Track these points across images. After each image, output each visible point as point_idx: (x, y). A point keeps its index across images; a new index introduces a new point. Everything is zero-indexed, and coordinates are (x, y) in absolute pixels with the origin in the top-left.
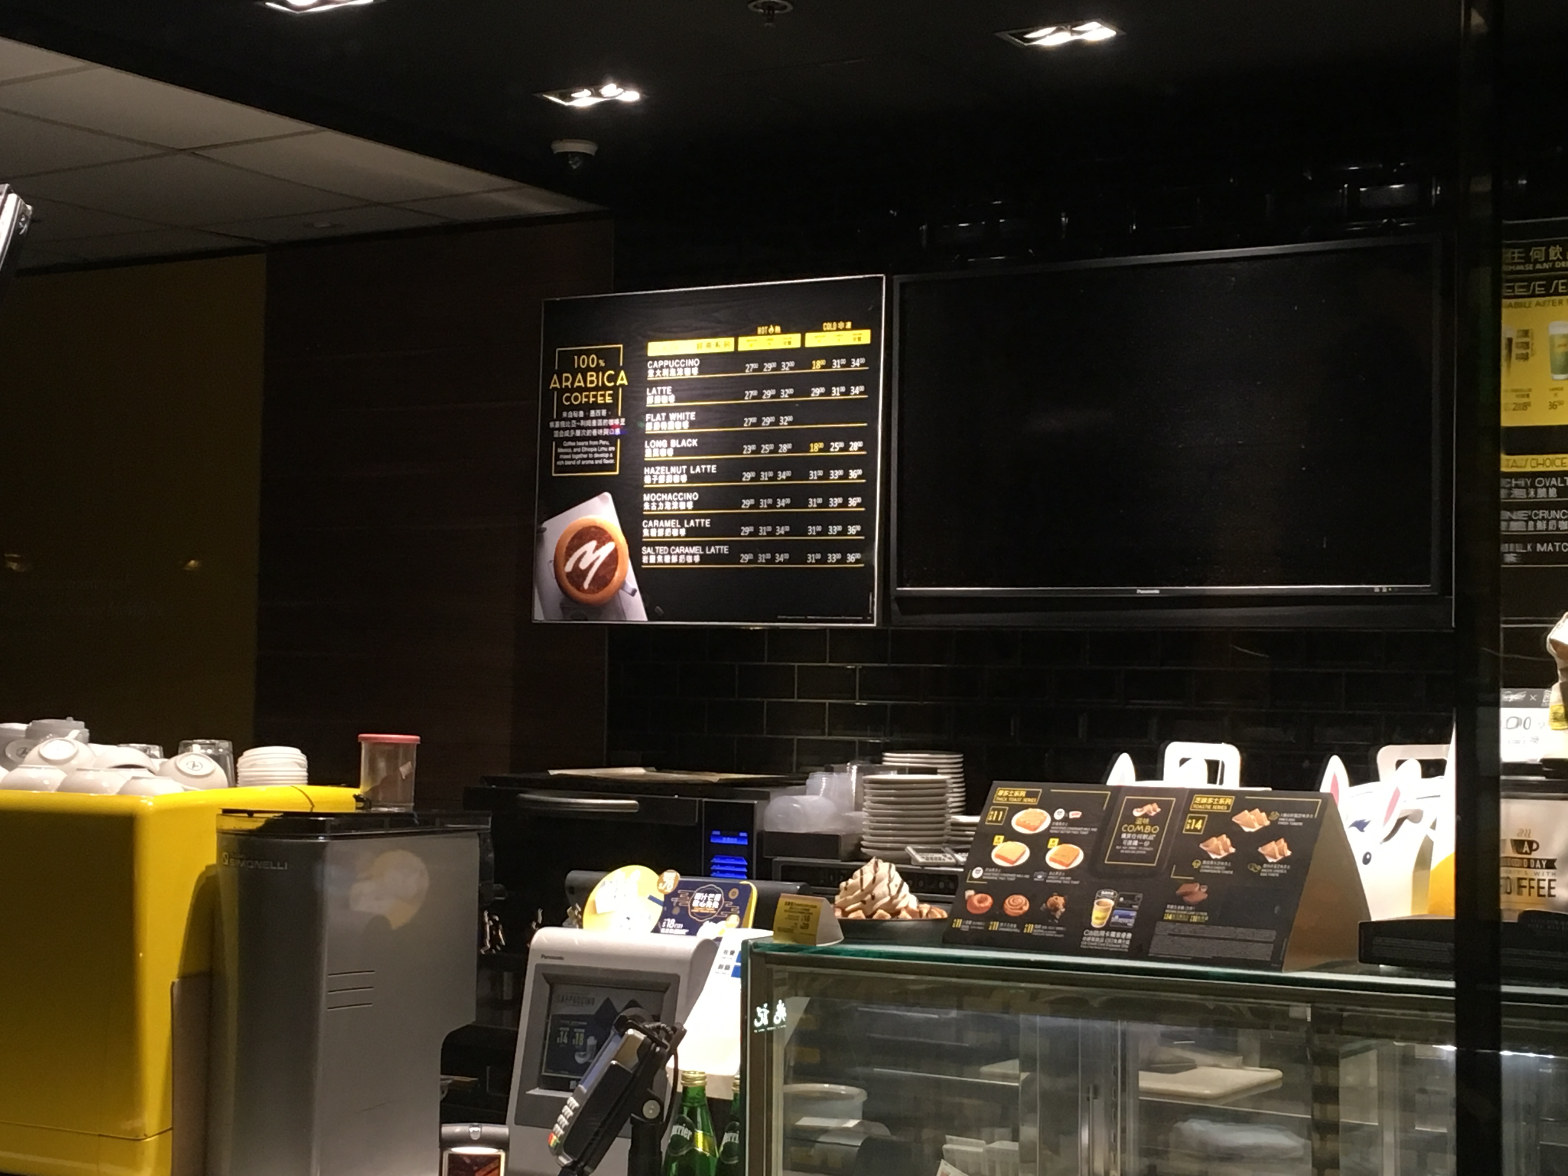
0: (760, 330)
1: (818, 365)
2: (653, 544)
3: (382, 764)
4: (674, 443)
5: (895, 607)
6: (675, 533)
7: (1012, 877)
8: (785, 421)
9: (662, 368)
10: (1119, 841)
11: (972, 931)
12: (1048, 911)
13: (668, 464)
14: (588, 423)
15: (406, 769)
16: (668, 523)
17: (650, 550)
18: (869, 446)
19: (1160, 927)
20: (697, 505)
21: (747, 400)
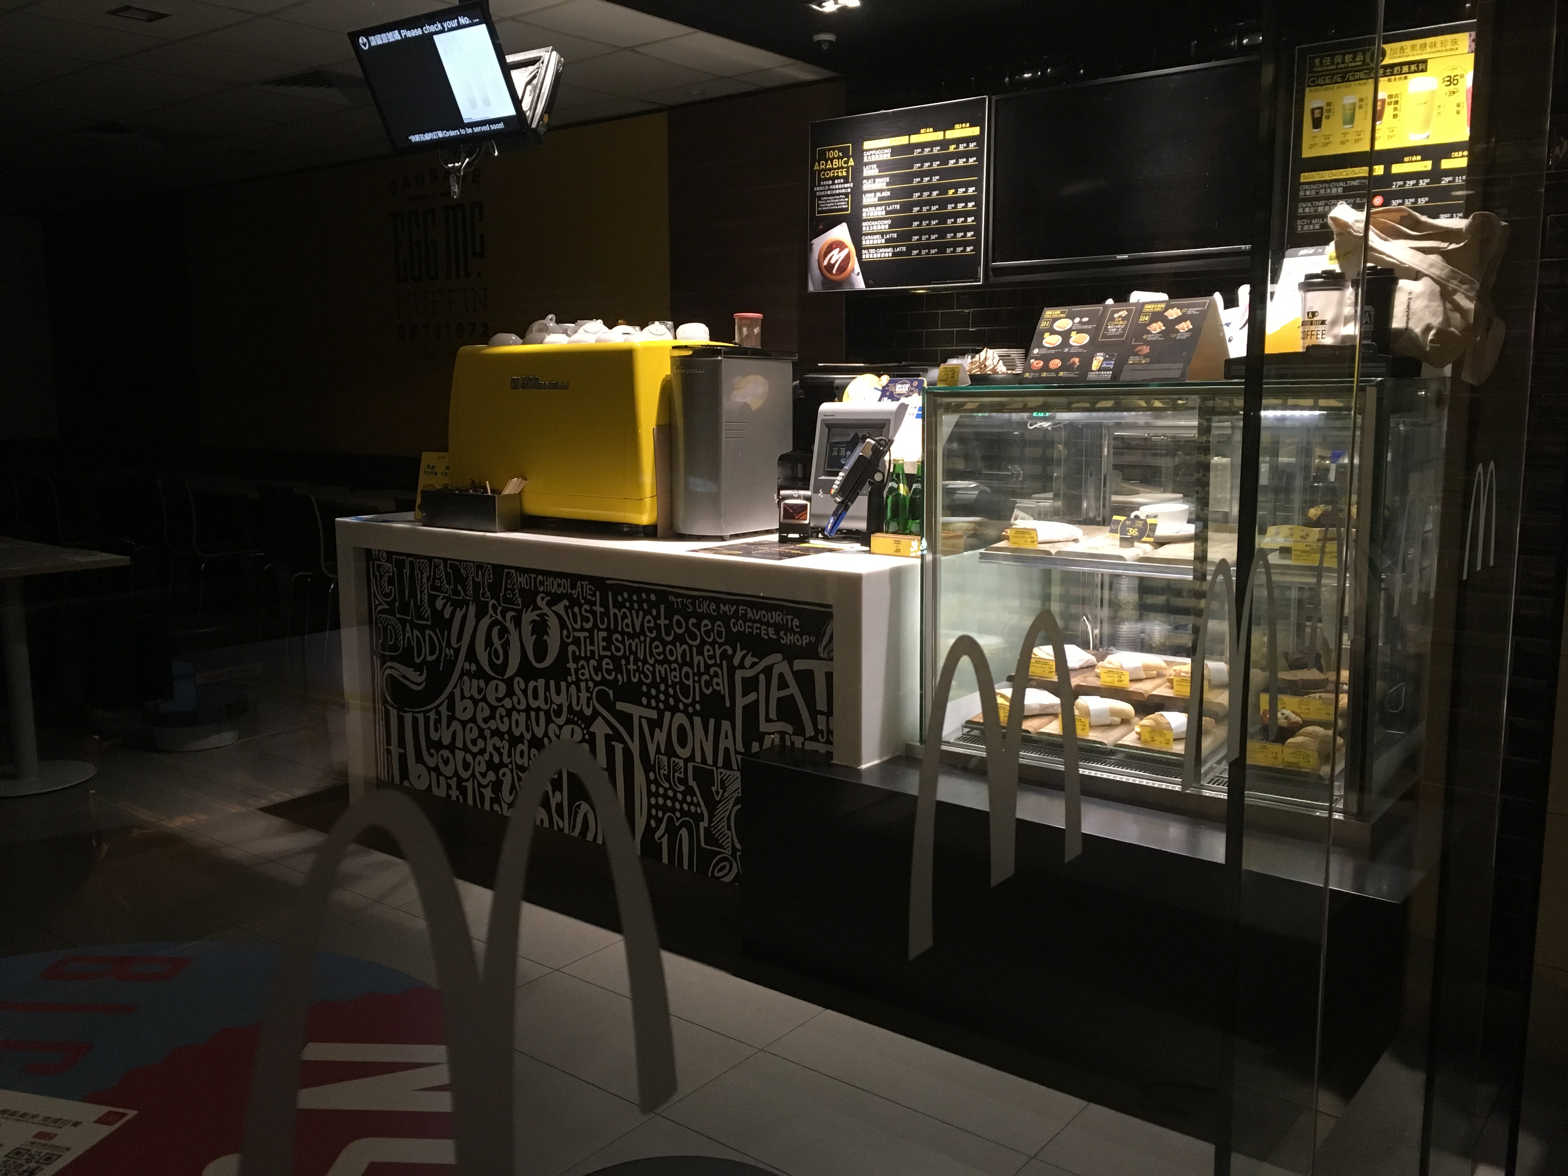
0: (922, 131)
1: (952, 148)
2: (868, 248)
3: (745, 330)
4: (878, 194)
5: (991, 273)
6: (879, 242)
7: (1053, 351)
8: (935, 179)
9: (871, 155)
10: (1107, 329)
11: (1033, 378)
12: (1070, 365)
13: (875, 206)
14: (834, 187)
15: (757, 330)
16: (875, 237)
17: (866, 251)
18: (979, 189)
19: (1125, 368)
20: (890, 226)
21: (915, 169)
